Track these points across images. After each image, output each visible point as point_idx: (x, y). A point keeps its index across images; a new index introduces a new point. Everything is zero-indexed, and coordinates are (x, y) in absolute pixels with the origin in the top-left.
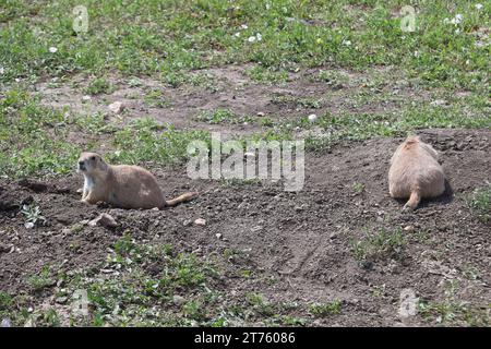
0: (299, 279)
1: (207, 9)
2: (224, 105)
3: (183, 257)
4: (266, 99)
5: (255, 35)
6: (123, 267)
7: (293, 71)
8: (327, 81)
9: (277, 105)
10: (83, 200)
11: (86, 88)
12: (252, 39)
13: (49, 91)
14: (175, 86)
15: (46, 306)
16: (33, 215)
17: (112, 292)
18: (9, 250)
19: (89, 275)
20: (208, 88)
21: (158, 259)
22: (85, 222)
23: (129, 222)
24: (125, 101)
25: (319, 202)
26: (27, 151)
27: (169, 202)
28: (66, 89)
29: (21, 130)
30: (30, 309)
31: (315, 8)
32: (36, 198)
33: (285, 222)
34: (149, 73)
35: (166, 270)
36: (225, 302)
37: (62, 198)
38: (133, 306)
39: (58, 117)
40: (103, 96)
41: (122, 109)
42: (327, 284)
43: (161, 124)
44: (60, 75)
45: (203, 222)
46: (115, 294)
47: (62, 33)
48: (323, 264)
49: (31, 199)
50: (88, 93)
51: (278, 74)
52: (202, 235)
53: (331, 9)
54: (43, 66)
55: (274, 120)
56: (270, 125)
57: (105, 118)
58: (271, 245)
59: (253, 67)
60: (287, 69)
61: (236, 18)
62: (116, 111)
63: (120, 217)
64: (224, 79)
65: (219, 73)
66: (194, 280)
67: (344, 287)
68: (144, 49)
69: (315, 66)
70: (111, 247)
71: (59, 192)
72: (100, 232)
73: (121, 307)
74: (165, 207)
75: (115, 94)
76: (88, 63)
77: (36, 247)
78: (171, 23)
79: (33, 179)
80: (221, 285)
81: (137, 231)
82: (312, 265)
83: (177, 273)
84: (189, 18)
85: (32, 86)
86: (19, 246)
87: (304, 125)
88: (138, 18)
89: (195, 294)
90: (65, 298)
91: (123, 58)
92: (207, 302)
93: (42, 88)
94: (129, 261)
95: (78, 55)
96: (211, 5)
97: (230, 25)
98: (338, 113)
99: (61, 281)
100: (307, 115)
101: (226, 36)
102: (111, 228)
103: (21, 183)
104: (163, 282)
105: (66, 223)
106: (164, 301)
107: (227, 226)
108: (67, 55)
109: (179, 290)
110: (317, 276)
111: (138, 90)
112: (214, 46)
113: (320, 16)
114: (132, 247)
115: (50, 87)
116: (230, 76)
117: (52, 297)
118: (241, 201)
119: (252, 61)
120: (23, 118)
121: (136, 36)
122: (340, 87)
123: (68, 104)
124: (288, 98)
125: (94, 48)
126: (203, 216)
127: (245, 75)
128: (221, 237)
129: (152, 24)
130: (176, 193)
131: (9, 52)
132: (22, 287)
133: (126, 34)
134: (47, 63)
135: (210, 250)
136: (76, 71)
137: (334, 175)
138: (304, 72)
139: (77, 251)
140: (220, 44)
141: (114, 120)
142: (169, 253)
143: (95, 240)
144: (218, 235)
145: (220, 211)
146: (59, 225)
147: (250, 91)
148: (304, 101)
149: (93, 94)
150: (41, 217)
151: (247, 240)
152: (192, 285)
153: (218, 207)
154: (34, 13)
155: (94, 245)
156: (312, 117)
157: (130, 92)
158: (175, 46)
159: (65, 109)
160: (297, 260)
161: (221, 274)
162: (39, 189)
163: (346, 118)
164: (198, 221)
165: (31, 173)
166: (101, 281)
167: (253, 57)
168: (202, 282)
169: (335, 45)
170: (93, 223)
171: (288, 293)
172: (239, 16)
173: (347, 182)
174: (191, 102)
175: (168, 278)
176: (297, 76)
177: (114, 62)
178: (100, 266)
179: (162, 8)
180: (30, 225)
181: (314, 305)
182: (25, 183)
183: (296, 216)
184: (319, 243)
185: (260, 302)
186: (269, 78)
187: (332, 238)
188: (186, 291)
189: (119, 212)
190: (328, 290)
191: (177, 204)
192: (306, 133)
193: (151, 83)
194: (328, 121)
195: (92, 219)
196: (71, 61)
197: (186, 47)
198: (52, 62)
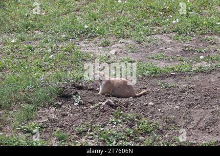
0: (196, 130)
1: (154, 8)
2: (161, 51)
3: (144, 119)
4: (180, 49)
5: (176, 20)
6: (117, 123)
7: (193, 36)
8: (209, 41)
9: (185, 51)
10: (99, 93)
11: (100, 44)
12: (174, 22)
13: (84, 45)
14: (139, 42)
15: (83, 140)
16: (78, 100)
17: (112, 134)
18: (67, 115)
19: (102, 127)
20: (154, 44)
21: (132, 120)
22: (100, 103)
23: (119, 103)
24: (117, 50)
25: (206, 96)
26: (75, 71)
27: (137, 95)
28: (92, 44)
29: (72, 62)
30: (77, 141)
31: (203, 8)
32: (79, 92)
33: (190, 105)
34: (128, 37)
35: (136, 125)
36: (163, 140)
37: (90, 92)
38: (121, 141)
39: (88, 56)
40: (108, 47)
41: (116, 53)
42: (209, 133)
43: (133, 60)
44: (89, 38)
45: (153, 104)
46: (114, 135)
47: (90, 19)
48: (208, 124)
49: (77, 93)
50: (101, 46)
51: (186, 37)
52: (152, 110)
53: (210, 8)
54: (82, 34)
55: (184, 58)
56: (182, 61)
57: (109, 57)
58: (183, 115)
59: (174, 34)
60: (190, 35)
61: (167, 12)
62: (113, 54)
63: (115, 101)
64: (161, 40)
65: (159, 37)
66: (148, 130)
67: (217, 135)
68: (126, 26)
69: (203, 34)
70: (112, 114)
71: (89, 90)
72: (107, 108)
73: (116, 141)
74: (135, 97)
75: (113, 46)
76: (101, 32)
77: (79, 114)
78: (138, 15)
79: (77, 84)
80: (161, 132)
81: (123, 108)
82: (202, 124)
83: (141, 126)
84: (145, 12)
85: (77, 43)
86: (71, 113)
87: (198, 60)
88: (123, 12)
89: (149, 136)
90: (92, 137)
91: (117, 30)
92: (155, 140)
93: (81, 43)
94: (120, 121)
95: (97, 29)
96: (156, 7)
97: (164, 15)
98: (214, 55)
99: (90, 129)
100: (199, 56)
101: (163, 20)
102: (112, 106)
103: (72, 86)
104: (135, 131)
105: (92, 103)
106: (135, 139)
107: (163, 106)
108: (92, 29)
109: (142, 134)
110: (205, 129)
111: (123, 45)
112: (157, 25)
113: (206, 11)
114: (121, 114)
115: (84, 43)
116: (164, 38)
117: (86, 136)
118: (169, 95)
119: (174, 31)
120: (73, 56)
121: (122, 21)
122: (215, 43)
123: (92, 51)
124: (191, 48)
125: (104, 26)
126: (153, 101)
127: (171, 38)
128: (161, 111)
129: (129, 15)
130: (141, 90)
131: (67, 28)
132: (73, 132)
133: (118, 20)
134: (83, 32)
135: (156, 117)
136: (96, 36)
137: (212, 83)
138: (198, 37)
139: (97, 116)
140: (160, 24)
141: (112, 58)
142: (137, 118)
143: (104, 111)
144: (159, 110)
145: (160, 99)
146: (89, 104)
147: (173, 45)
148: (198, 50)
149: (103, 46)
150: (81, 101)
151: (172, 112)
152: (148, 132)
153: (159, 97)
154: (78, 10)
155: (104, 113)
156: (202, 57)
157: (120, 45)
158: (140, 25)
159: (91, 53)
160: (195, 122)
161: (161, 127)
162: (80, 88)
163: (217, 57)
164: (150, 103)
165: (77, 81)
166: (108, 129)
167: (174, 29)
168: (152, 131)
169: (212, 24)
170: (104, 103)
171: (191, 137)
172: (168, 12)
173: (218, 87)
174: (146, 50)
175: (137, 129)
176: (195, 38)
177: (112, 32)
178: (107, 123)
179: (134, 8)
180: (76, 104)
181: (203, 143)
182: (74, 86)
183: (195, 102)
184: (206, 114)
185: (179, 140)
186: (182, 39)
187: (212, 112)
188: (145, 135)
189: (115, 99)
190: (210, 136)
191: (141, 95)
192: (199, 64)
193: (129, 41)
194: (209, 59)
195: (103, 102)
196: (94, 31)
197: (145, 25)
198: (86, 32)
